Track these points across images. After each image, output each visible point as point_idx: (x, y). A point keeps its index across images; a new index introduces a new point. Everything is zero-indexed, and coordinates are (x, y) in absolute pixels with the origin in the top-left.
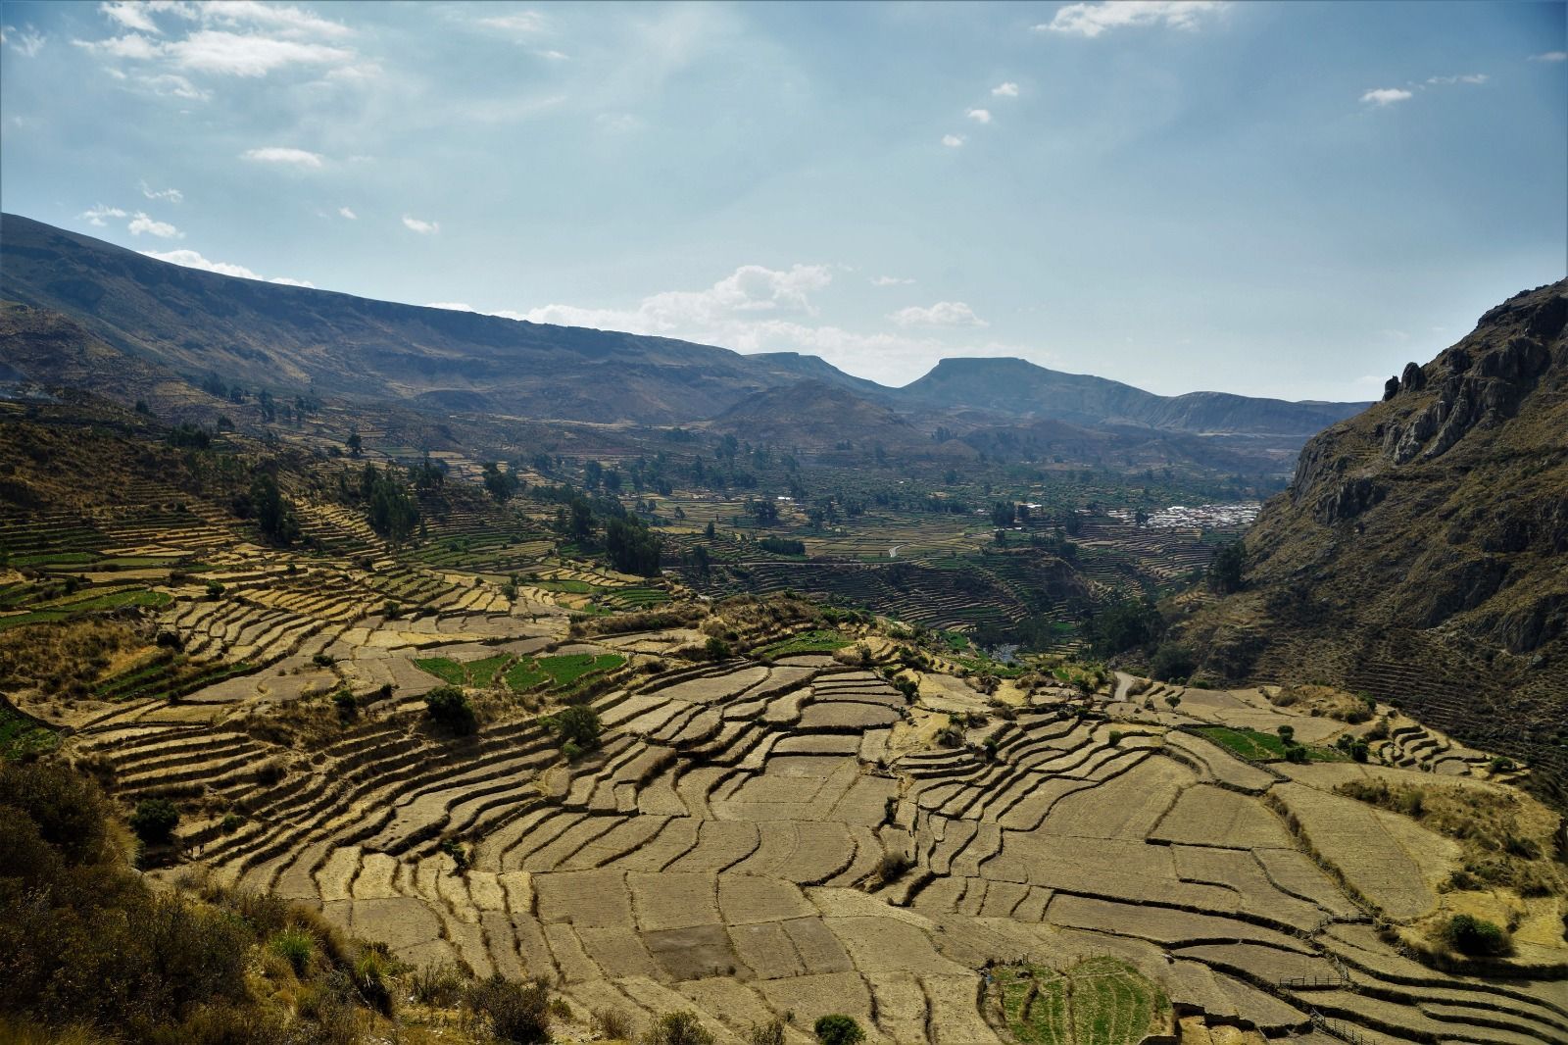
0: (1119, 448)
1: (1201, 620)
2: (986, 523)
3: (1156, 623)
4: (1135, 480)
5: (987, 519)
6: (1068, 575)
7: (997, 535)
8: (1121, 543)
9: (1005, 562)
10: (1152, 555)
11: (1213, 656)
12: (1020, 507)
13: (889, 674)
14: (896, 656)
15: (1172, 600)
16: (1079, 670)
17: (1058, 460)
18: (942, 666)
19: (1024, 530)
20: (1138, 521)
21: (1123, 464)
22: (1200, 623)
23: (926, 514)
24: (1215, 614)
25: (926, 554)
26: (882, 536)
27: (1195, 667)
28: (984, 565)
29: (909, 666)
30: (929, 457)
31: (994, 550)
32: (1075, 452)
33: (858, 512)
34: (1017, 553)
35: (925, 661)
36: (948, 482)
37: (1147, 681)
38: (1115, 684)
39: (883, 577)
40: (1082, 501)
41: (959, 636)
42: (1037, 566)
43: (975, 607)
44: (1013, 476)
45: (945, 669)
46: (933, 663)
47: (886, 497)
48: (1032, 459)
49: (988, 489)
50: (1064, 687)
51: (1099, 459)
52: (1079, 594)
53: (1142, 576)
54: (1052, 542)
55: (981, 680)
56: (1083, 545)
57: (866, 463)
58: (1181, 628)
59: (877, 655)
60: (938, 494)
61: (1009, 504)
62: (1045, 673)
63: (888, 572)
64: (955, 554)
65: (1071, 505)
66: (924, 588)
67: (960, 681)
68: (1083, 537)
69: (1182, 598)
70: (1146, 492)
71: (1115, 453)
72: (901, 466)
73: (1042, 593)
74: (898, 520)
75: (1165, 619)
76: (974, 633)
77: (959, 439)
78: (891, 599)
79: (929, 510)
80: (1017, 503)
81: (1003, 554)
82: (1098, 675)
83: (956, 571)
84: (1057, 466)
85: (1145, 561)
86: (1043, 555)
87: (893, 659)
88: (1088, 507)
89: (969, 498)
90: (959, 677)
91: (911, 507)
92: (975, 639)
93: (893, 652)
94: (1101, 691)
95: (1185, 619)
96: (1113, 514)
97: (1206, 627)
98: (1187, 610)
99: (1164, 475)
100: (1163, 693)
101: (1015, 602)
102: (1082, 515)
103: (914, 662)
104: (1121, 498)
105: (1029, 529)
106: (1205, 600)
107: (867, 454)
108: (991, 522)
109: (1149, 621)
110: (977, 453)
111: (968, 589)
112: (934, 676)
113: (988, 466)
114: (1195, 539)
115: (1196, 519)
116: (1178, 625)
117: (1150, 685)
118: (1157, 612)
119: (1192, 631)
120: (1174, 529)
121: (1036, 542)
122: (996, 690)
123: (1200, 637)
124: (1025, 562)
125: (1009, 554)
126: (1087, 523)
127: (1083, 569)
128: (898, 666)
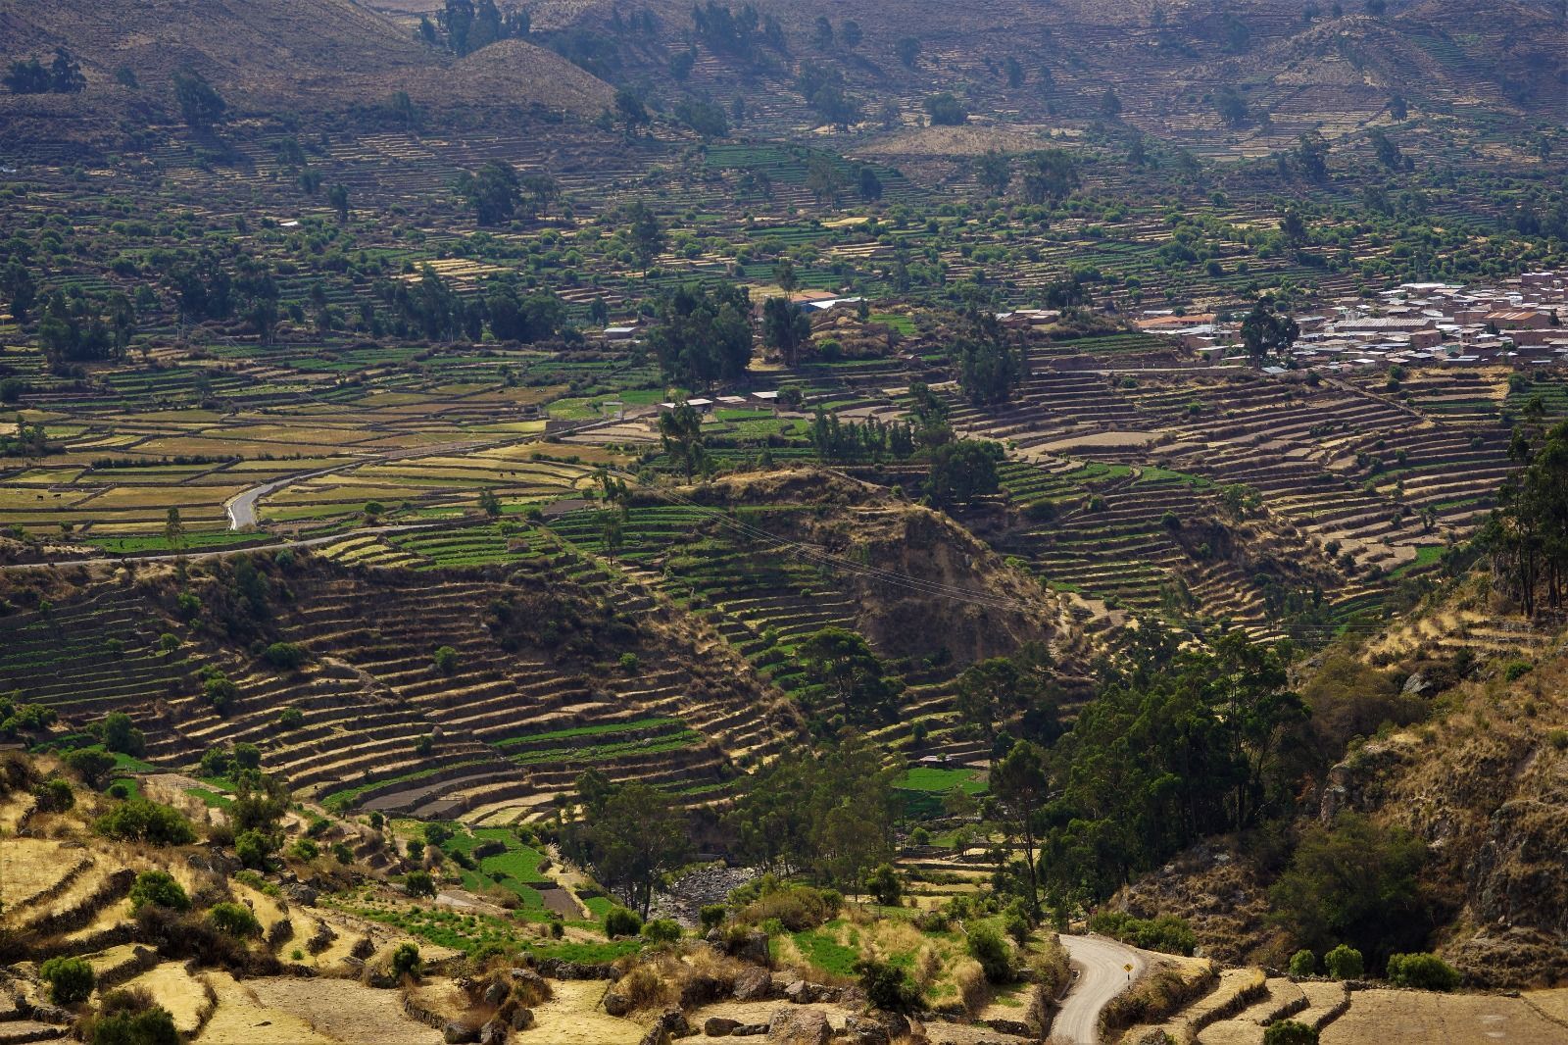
0: (1192, 55)
1: (1467, 721)
2: (638, 377)
3: (1288, 745)
4: (1259, 180)
5: (639, 363)
6: (962, 573)
7: (669, 424)
8: (1185, 436)
9: (703, 530)
10: (1318, 481)
11: (1515, 868)
12: (775, 307)
13: (71, 989)
14: (119, 914)
15: (1355, 650)
16: (909, 933)
17: (947, 115)
18: (321, 943)
19: (790, 401)
20: (1257, 350)
21: (1213, 120)
22: (1463, 734)
23: (396, 352)
24: (1520, 694)
25: (374, 511)
26: (190, 448)
27: (1447, 915)
28: (615, 545)
29: (170, 953)
30: (403, 117)
31: (662, 486)
32: (1017, 77)
33: (95, 350)
34: (752, 494)
35: (246, 925)
36: (486, 219)
37: (1193, 966)
38: (1059, 982)
39: (187, 614)
40: (1033, 277)
41: (510, 840)
42: (833, 541)
43: (578, 721)
44: (757, 184)
45: (335, 957)
46: (284, 932)
47: (221, 283)
48: (841, 114)
49: (650, 239)
50: (809, 996)
51: (1113, 105)
52: (1006, 645)
53: (1268, 565)
54: (902, 444)
55: (471, 989)
56: (1033, 454)
57: (137, 145)
58: (1390, 758)
59: (30, 914)
60: (443, 266)
61: (726, 295)
62: (736, 948)
63: (209, 593)
64: (494, 510)
65: (985, 291)
66: (363, 650)
67: (387, 1000)
68: (1033, 420)
69: (1398, 640)
70: (1293, 226)
71: (1176, 78)
72: (293, 155)
73: (853, 647)
74: (271, 379)
75: (1324, 726)
76: (573, 827)
77: (540, 38)
78: (226, 704)
79: (401, 332)
80: (762, 293)
81: (701, 497)
82: (985, 949)
83: (497, 574)
84: (938, 140)
85: (1280, 506)
86: (855, 498)
87: (104, 923)
88: (1053, 297)
89: (572, 281)
90: (378, 982)
91: (325, 322)
92: (577, 851)
93: (104, 899)
94: (998, 1011)
95: (1403, 724)
96: (1159, 322)
97: (1487, 748)
98: (1415, 685)
99: (1371, 156)
100: (1259, 1012)
101: (746, 692)
102: (1026, 332)
103: (192, 932)
104: (1190, 258)
105: (808, 394)
106: (1485, 642)
107: (142, 111)
108: (657, 374)
109: (1259, 737)
110: (608, 93)
111: (550, 645)
112: (282, 985)
113: (654, 147)
114: (1488, 408)
115: (1493, 327)
116: (1374, 747)
117: (1208, 983)
118: (1292, 700)
119: (1434, 767)
120: (1400, 373)
121: (837, 446)
122: (526, 1023)
123: (1464, 793)
124: (786, 525)
125: (722, 497)
126: (1046, 363)
127: (1030, 550)
128: (123, 954)
